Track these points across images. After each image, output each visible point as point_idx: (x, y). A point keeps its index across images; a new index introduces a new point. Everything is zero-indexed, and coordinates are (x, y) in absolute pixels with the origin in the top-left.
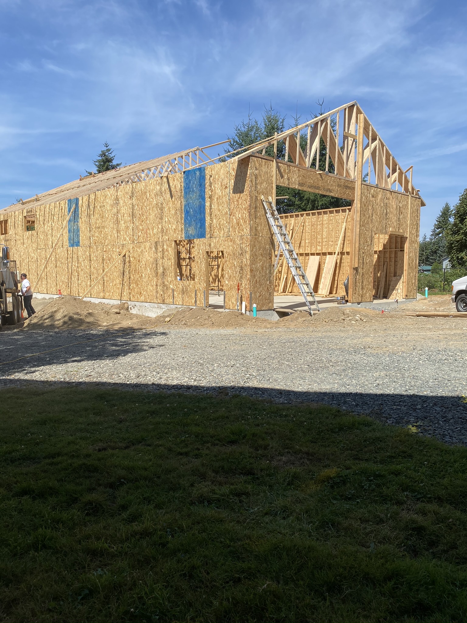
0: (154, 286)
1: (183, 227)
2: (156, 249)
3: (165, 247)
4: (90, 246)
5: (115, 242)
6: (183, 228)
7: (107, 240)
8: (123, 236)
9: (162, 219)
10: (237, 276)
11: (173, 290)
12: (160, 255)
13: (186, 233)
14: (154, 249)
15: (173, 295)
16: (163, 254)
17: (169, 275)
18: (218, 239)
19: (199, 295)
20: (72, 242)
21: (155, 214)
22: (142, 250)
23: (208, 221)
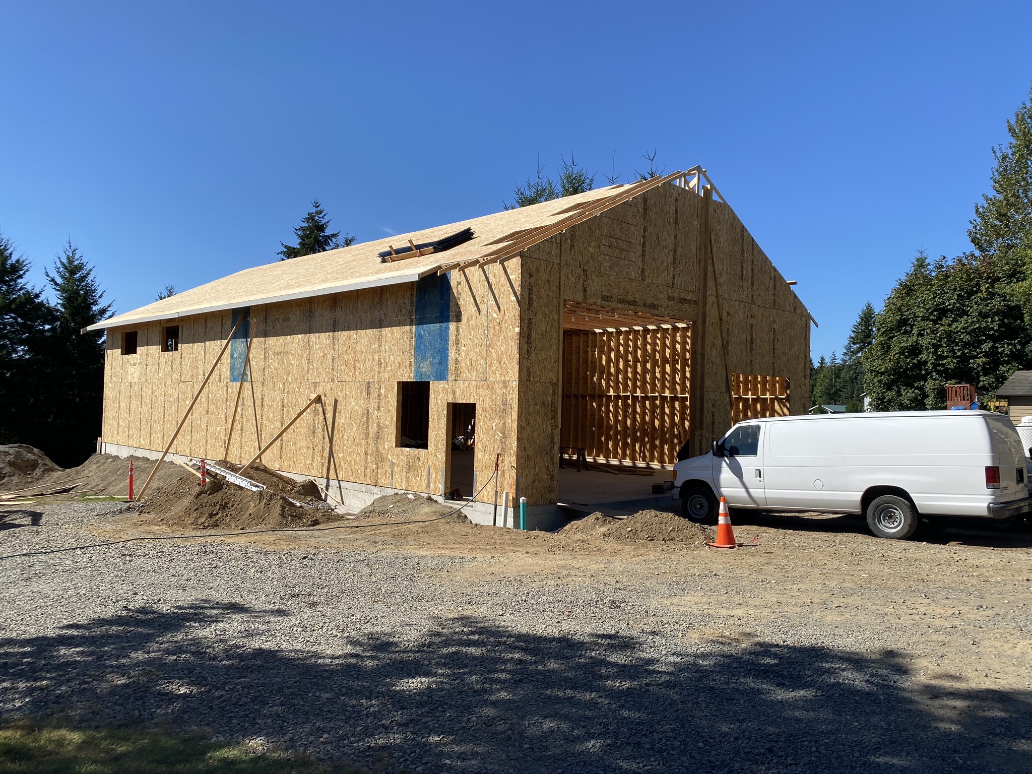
0: (363, 455)
1: (413, 360)
2: (368, 393)
3: (382, 391)
4: (263, 383)
5: (304, 378)
6: (413, 363)
7: (291, 375)
8: (317, 369)
9: (380, 346)
10: (496, 446)
11: (393, 464)
12: (373, 404)
13: (416, 371)
14: (364, 394)
15: (392, 472)
16: (379, 403)
17: (387, 438)
18: (467, 383)
19: (434, 475)
20: (236, 374)
21: (370, 337)
22: (346, 394)
23: (452, 354)
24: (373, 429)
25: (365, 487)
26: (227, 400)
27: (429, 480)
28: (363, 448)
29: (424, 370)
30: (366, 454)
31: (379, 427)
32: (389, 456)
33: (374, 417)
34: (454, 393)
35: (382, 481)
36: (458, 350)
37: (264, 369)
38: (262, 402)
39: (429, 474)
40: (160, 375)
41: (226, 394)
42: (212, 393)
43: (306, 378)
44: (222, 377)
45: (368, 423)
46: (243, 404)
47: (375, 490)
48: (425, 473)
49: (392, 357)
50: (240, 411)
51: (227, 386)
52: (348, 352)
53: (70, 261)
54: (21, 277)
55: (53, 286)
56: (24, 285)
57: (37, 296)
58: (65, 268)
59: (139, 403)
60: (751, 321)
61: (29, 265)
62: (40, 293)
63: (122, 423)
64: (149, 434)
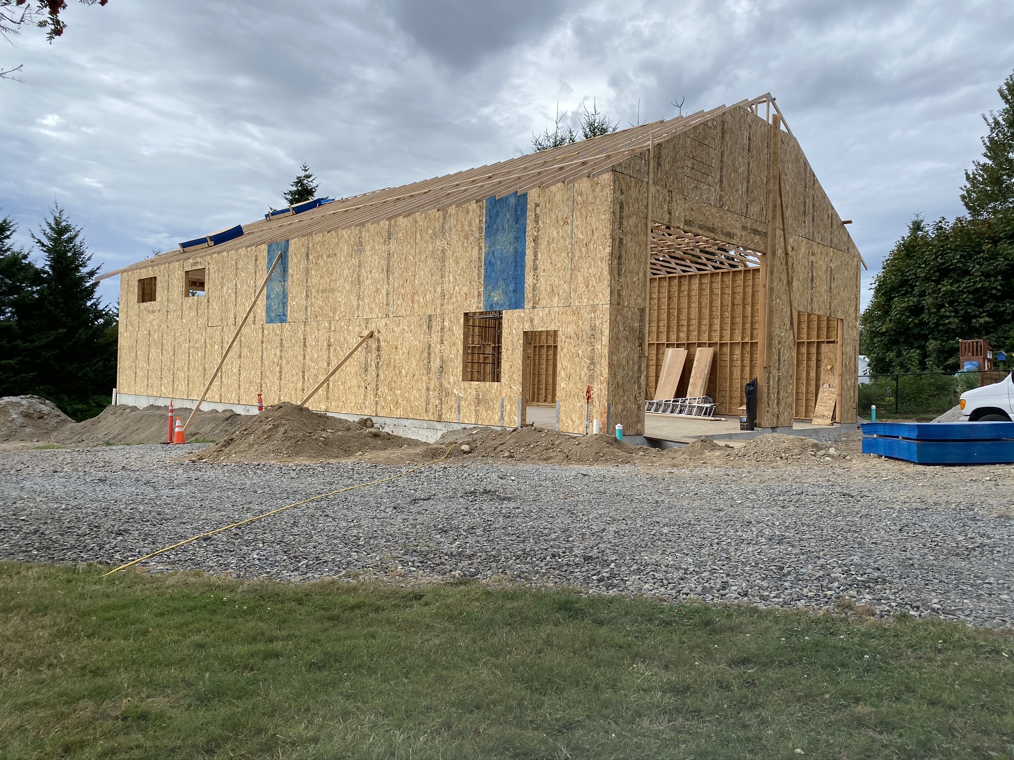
0: (424, 391)
1: (482, 289)
2: (430, 327)
3: (446, 324)
4: (305, 322)
5: (353, 314)
6: (482, 292)
7: (338, 313)
8: (368, 304)
9: (442, 277)
10: (583, 374)
11: (459, 399)
12: (435, 338)
13: (486, 301)
14: (425, 327)
15: (459, 406)
16: (442, 336)
17: (453, 372)
18: (547, 310)
19: (509, 407)
20: (273, 315)
21: (430, 269)
22: (404, 329)
23: (529, 280)
24: (436, 364)
25: (427, 424)
26: (262, 342)
27: (502, 412)
28: (424, 384)
29: (495, 299)
30: (428, 389)
31: (442, 361)
32: (455, 390)
33: (437, 350)
34: (532, 321)
35: (447, 416)
36: (536, 277)
37: (306, 308)
38: (305, 342)
39: (503, 407)
40: (184, 321)
41: (260, 336)
42: (245, 336)
43: (356, 314)
44: (256, 320)
45: (429, 358)
46: (282, 345)
47: (439, 426)
48: (497, 406)
49: (457, 288)
50: (278, 353)
51: (263, 328)
52: (405, 285)
53: (58, 223)
59: (159, 351)
62: (28, 254)
63: (139, 373)
64: (171, 382)
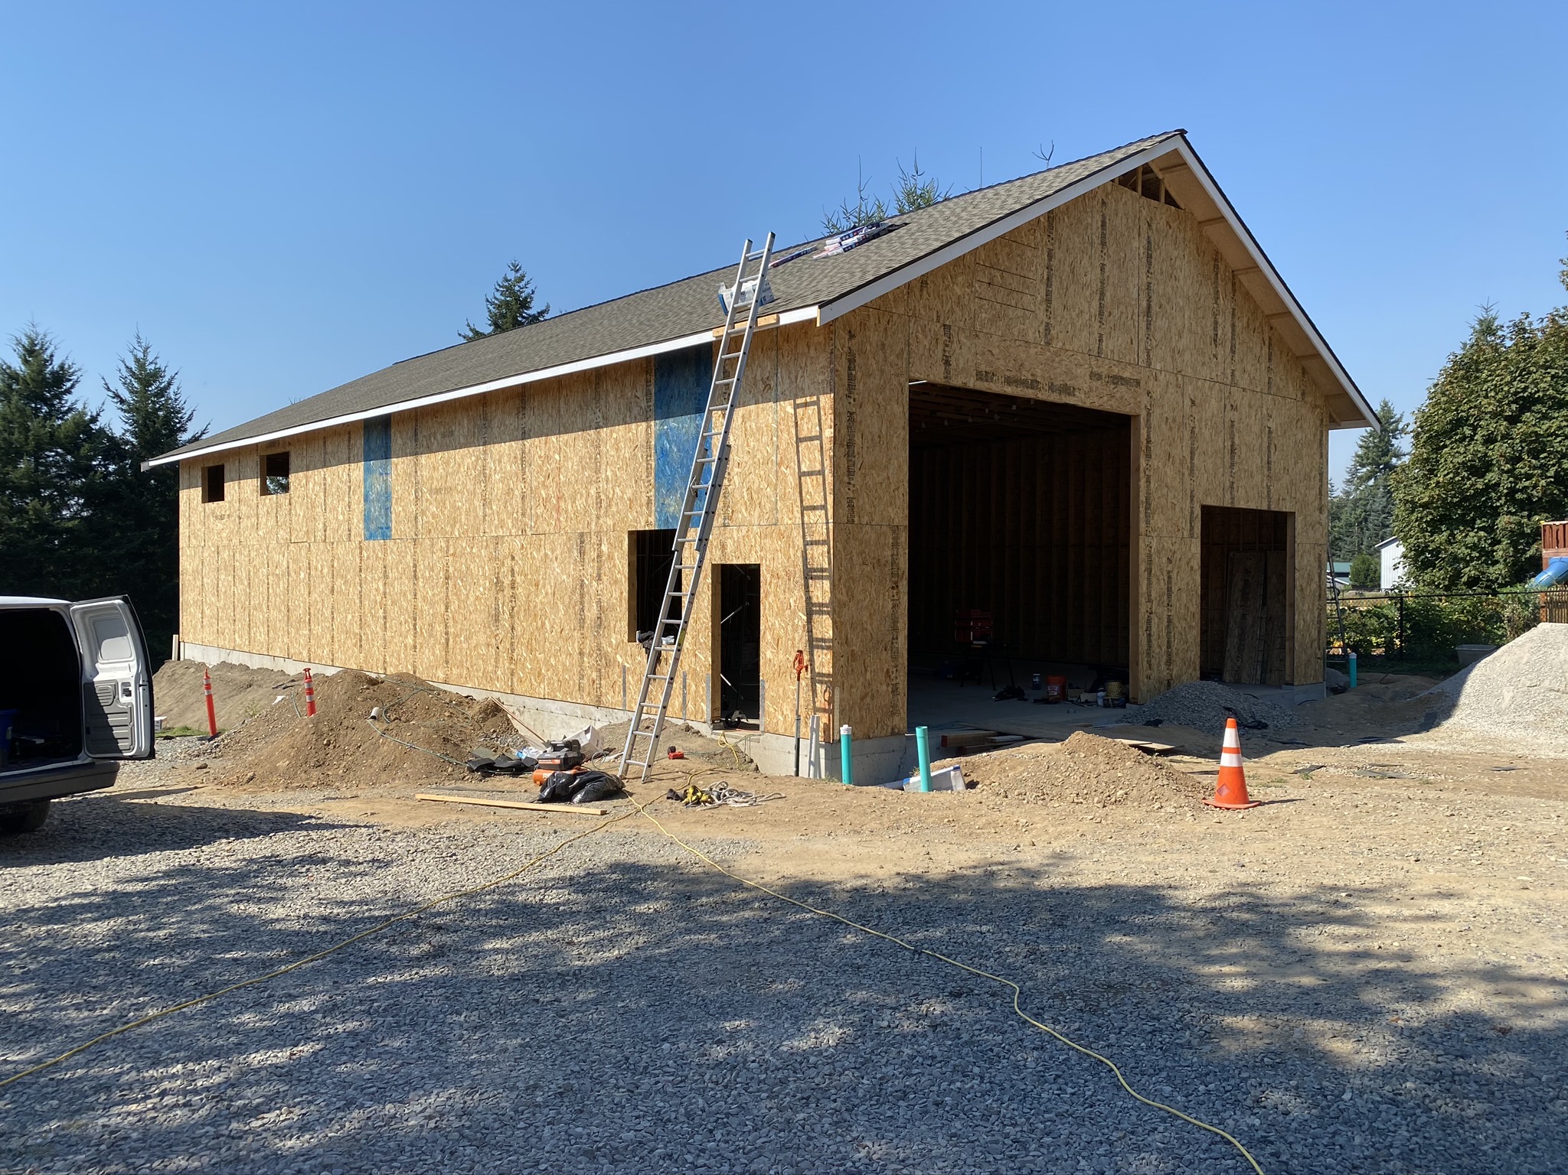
0: (576, 657)
1: (652, 493)
2: (582, 553)
3: (604, 548)
4: (415, 540)
5: (478, 530)
6: (653, 498)
7: (458, 526)
8: (498, 513)
9: (597, 471)
10: (797, 638)
11: (624, 670)
12: (591, 569)
13: (660, 512)
14: (576, 553)
15: (624, 683)
16: (599, 569)
17: (615, 626)
18: (744, 529)
19: (693, 687)
20: (373, 527)
21: (581, 458)
22: (546, 555)
24: (591, 613)
25: (581, 709)
26: (360, 571)
27: (684, 697)
28: (576, 645)
29: (672, 509)
30: (581, 653)
31: (600, 608)
32: (618, 657)
33: (592, 591)
34: (724, 547)
35: (609, 698)
37: (416, 518)
38: (415, 571)
39: (685, 687)
40: (261, 533)
41: (358, 560)
42: (339, 559)
43: (482, 531)
44: (353, 534)
45: (582, 603)
46: (386, 576)
47: (598, 713)
48: (678, 686)
49: (617, 490)
50: (381, 587)
51: (361, 548)
52: (547, 483)
53: (140, 363)
54: (68, 391)
55: (119, 405)
56: (73, 404)
57: (94, 420)
58: (133, 374)
59: (230, 578)
60: (1230, 415)
61: (79, 373)
62: (98, 415)
63: (207, 612)
64: (246, 627)
